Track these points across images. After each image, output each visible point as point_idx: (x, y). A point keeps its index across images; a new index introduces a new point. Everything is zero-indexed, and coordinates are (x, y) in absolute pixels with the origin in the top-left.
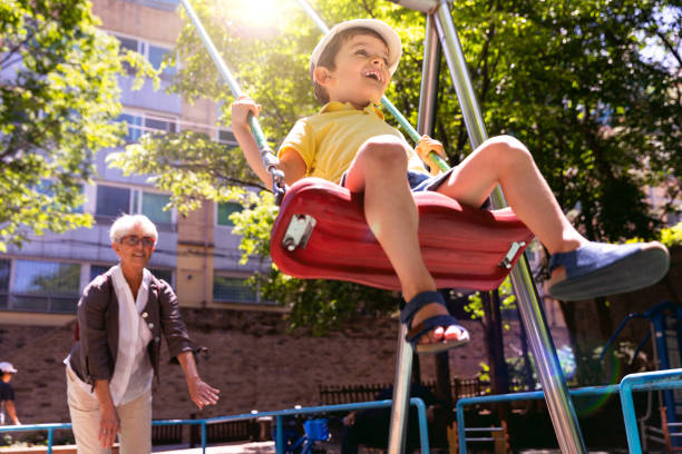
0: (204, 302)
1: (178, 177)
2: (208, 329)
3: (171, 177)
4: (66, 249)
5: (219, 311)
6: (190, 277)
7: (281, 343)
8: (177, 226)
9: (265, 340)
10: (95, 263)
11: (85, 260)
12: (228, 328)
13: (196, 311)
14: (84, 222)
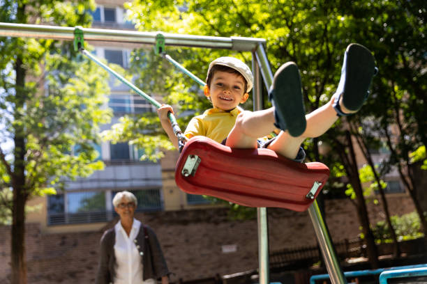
0: (182, 206)
2: (185, 223)
4: (95, 185)
5: (192, 211)
6: (171, 192)
7: (232, 226)
9: (222, 226)
10: (114, 190)
11: (107, 188)
12: (198, 221)
13: (178, 212)
14: (98, 167)
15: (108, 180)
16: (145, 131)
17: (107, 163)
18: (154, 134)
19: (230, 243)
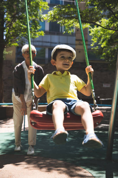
1: (66, 21)
3: (64, 21)
4: (40, 44)
6: (80, 52)
8: (75, 34)
10: (49, 48)
11: (47, 47)
14: (41, 34)
15: (46, 42)
16: (66, 16)
17: (46, 33)
18: (71, 18)
19: (107, 83)
